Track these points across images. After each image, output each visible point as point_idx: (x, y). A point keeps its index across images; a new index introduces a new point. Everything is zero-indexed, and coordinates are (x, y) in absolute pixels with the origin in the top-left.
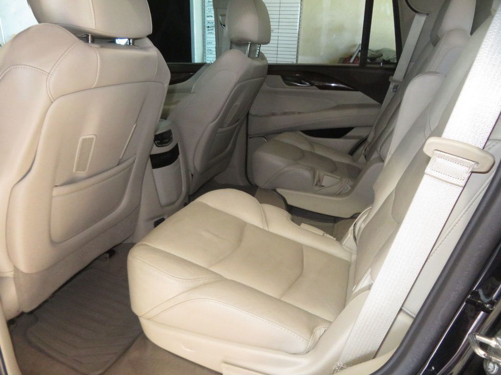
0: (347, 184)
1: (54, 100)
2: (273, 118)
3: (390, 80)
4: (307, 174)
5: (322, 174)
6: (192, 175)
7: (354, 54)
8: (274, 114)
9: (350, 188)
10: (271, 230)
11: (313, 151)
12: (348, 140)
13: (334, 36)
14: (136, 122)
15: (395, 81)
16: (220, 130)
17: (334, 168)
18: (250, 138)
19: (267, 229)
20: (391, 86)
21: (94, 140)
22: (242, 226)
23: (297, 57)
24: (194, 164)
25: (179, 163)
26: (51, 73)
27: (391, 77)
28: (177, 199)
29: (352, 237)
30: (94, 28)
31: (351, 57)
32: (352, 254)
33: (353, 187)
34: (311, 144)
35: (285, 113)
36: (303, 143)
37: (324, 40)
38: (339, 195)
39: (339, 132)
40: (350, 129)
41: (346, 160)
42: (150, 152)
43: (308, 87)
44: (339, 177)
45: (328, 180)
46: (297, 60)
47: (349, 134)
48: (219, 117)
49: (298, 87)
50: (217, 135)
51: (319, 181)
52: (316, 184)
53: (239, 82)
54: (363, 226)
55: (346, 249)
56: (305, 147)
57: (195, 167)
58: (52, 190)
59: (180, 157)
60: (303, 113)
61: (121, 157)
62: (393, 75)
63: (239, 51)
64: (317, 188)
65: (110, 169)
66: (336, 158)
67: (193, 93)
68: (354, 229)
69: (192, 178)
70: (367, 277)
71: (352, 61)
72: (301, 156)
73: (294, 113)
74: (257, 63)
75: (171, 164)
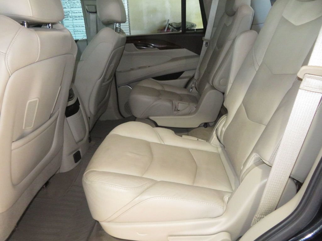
0: (193, 106)
1: (12, 74)
2: (132, 72)
3: (203, 39)
4: (168, 104)
5: (177, 103)
6: (89, 118)
7: (166, 26)
8: (132, 69)
9: (195, 109)
10: (166, 144)
11: (164, 90)
12: (181, 80)
13: (152, 15)
14: (61, 85)
15: (206, 40)
16: (104, 84)
17: (181, 98)
18: (119, 87)
19: (163, 144)
20: (204, 43)
21: (38, 102)
22: (148, 145)
23: (130, 31)
24: (89, 109)
25: (81, 110)
26: (7, 54)
27: (203, 37)
28: (85, 136)
29: (216, 137)
30: (32, 16)
31: (165, 28)
32: (217, 148)
33: (197, 108)
34: (162, 85)
35: (140, 68)
36: (157, 86)
37: (145, 19)
38: (189, 114)
39: (176, 76)
40: (181, 73)
41: (184, 92)
42: (67, 105)
43: (153, 49)
44: (188, 103)
45: (181, 106)
46: (130, 33)
47: (182, 76)
48: (103, 75)
49: (145, 50)
50: (102, 87)
51: (176, 107)
52: (175, 110)
53: (114, 49)
54: (224, 130)
55: (213, 145)
56: (158, 88)
57: (90, 112)
58: (11, 145)
59: (80, 106)
60: (151, 66)
61: (52, 112)
62: (204, 36)
63: (109, 28)
64: (175, 112)
65: (45, 122)
66: (179, 92)
67: (81, 61)
68: (216, 133)
69: (89, 119)
70: (252, 159)
71: (166, 30)
72: (159, 94)
73: (145, 67)
74: (122, 36)
75: (77, 112)
